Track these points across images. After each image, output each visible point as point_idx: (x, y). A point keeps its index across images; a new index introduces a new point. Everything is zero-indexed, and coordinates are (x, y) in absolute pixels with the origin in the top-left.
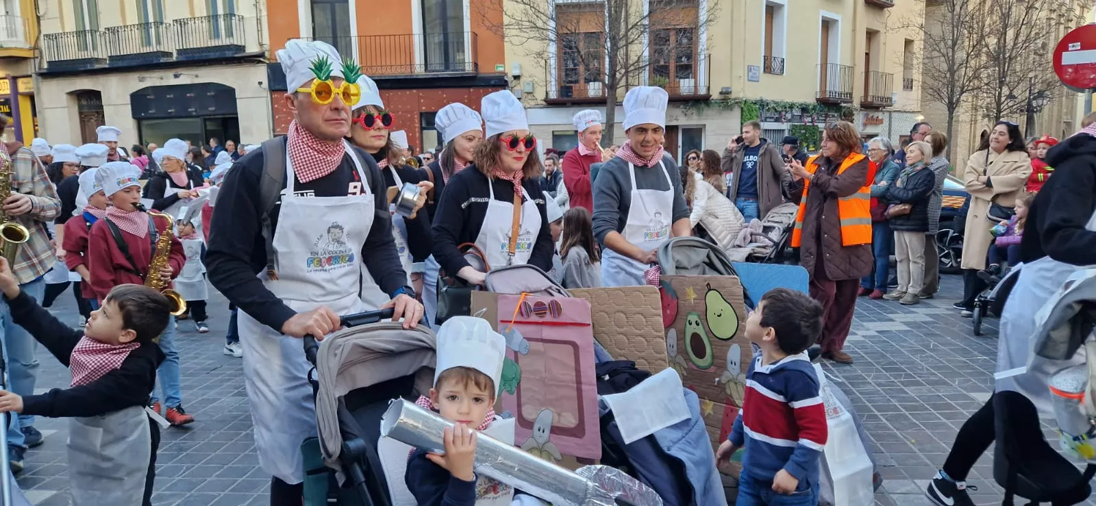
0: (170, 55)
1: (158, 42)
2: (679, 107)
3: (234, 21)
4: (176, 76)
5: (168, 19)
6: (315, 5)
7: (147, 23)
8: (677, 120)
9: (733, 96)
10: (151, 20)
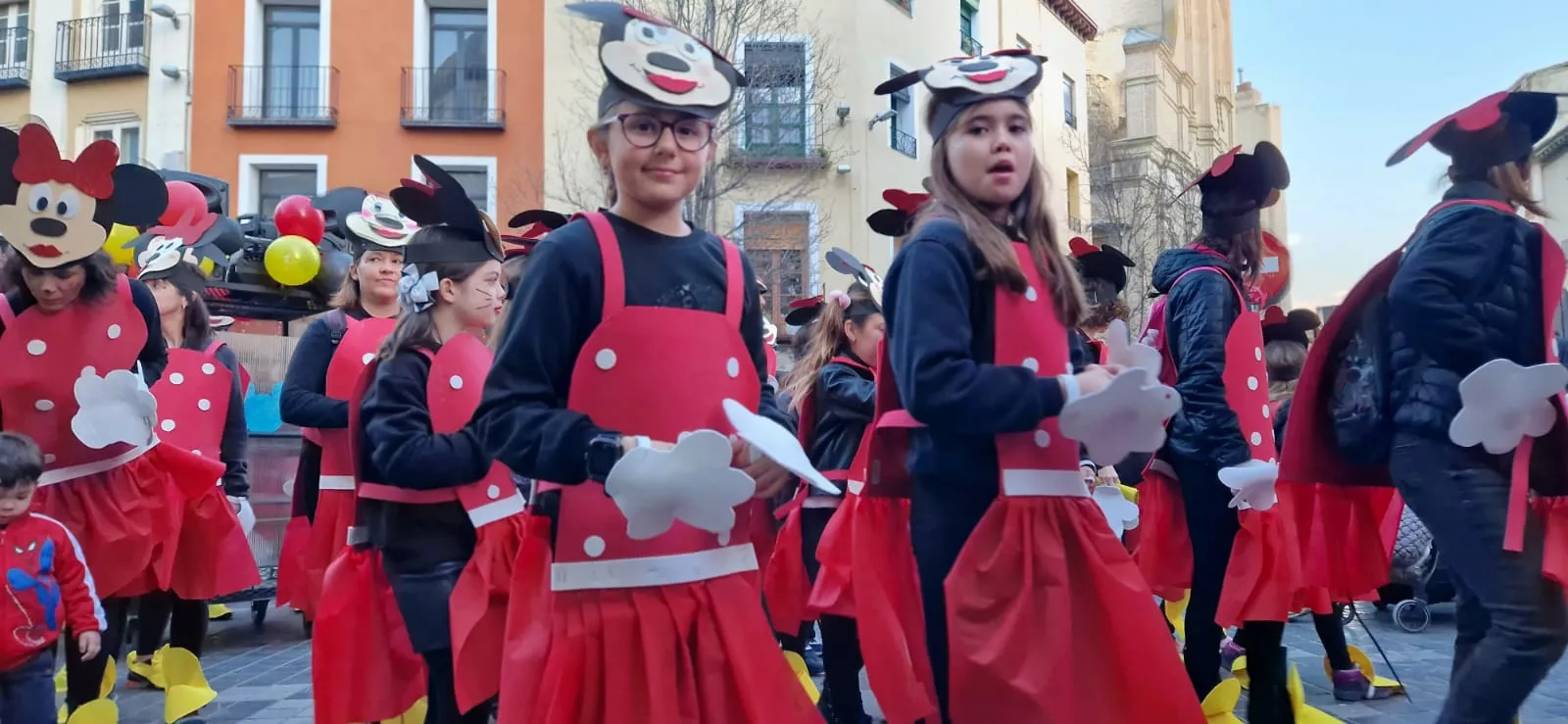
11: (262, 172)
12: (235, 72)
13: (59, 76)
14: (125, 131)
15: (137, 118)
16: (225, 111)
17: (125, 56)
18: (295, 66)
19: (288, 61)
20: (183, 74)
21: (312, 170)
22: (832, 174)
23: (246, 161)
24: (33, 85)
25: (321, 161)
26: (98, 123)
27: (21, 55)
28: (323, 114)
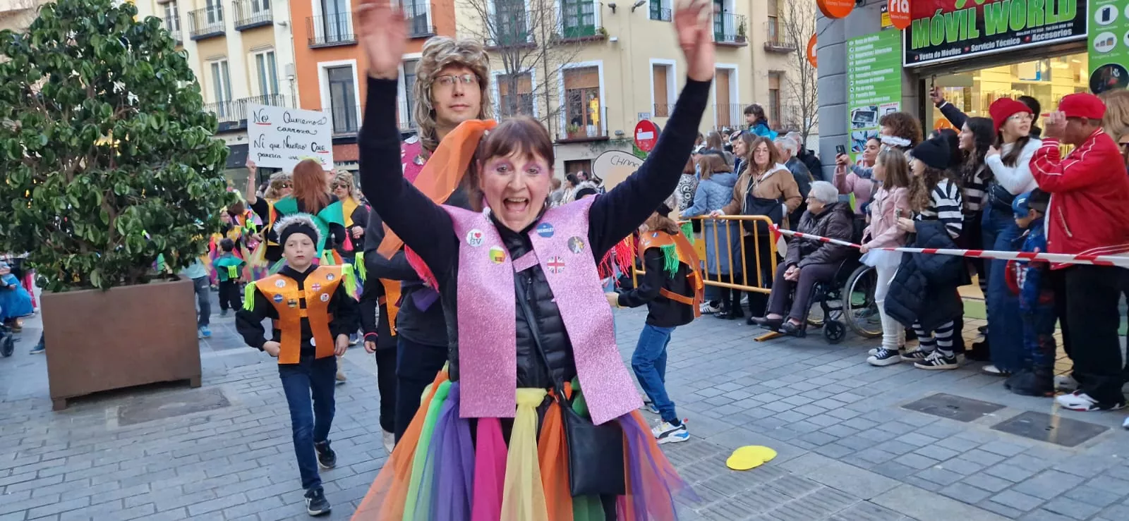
0: (235, 123)
1: (229, 114)
2: (586, 146)
3: (278, 98)
4: (239, 139)
5: (235, 98)
6: (333, 84)
7: (221, 103)
8: (587, 155)
9: (626, 136)
10: (224, 100)
11: (329, 70)
12: (309, 21)
13: (237, 29)
14: (268, 54)
15: (271, 47)
16: (307, 41)
17: (262, 15)
18: (337, 14)
19: (334, 12)
20: (288, 23)
21: (350, 67)
22: (609, 44)
23: (321, 65)
24: (227, 34)
25: (353, 62)
26: (257, 50)
27: (220, 18)
28: (351, 38)
